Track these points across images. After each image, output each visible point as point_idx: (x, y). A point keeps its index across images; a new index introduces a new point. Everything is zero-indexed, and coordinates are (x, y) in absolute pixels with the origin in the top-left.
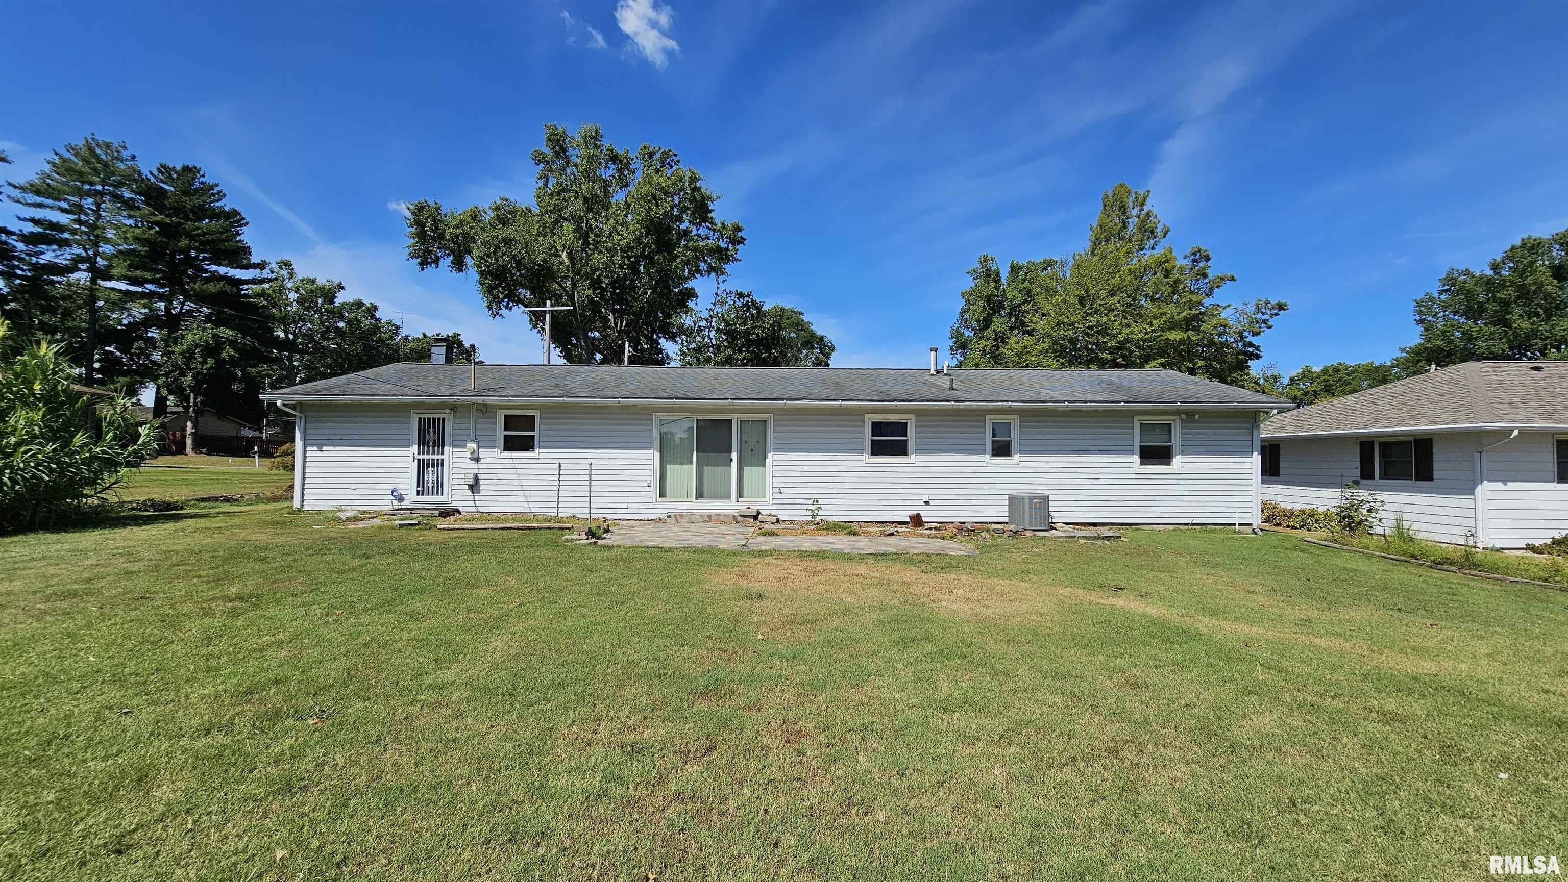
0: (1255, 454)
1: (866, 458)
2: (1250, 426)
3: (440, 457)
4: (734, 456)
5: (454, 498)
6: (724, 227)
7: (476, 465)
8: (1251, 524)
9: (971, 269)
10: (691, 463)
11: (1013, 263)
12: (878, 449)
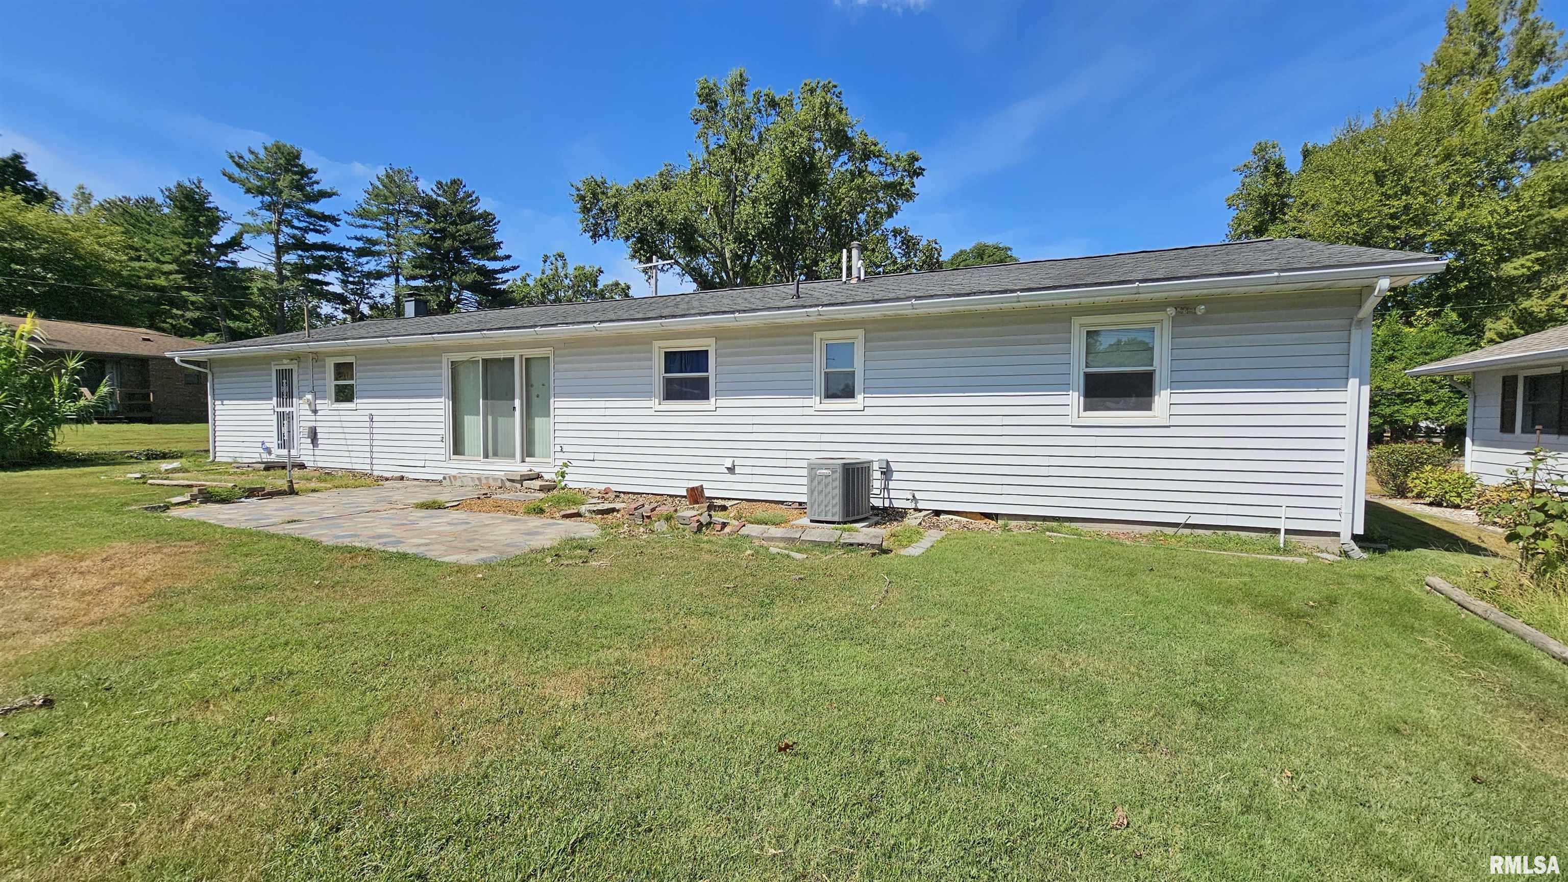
0: (1353, 383)
1: (655, 404)
2: (1344, 322)
3: (290, 409)
4: (517, 403)
5: (302, 452)
6: (898, 159)
7: (313, 418)
8: (1337, 534)
9: (1240, 164)
10: (478, 414)
11: (1306, 145)
12: (674, 391)
